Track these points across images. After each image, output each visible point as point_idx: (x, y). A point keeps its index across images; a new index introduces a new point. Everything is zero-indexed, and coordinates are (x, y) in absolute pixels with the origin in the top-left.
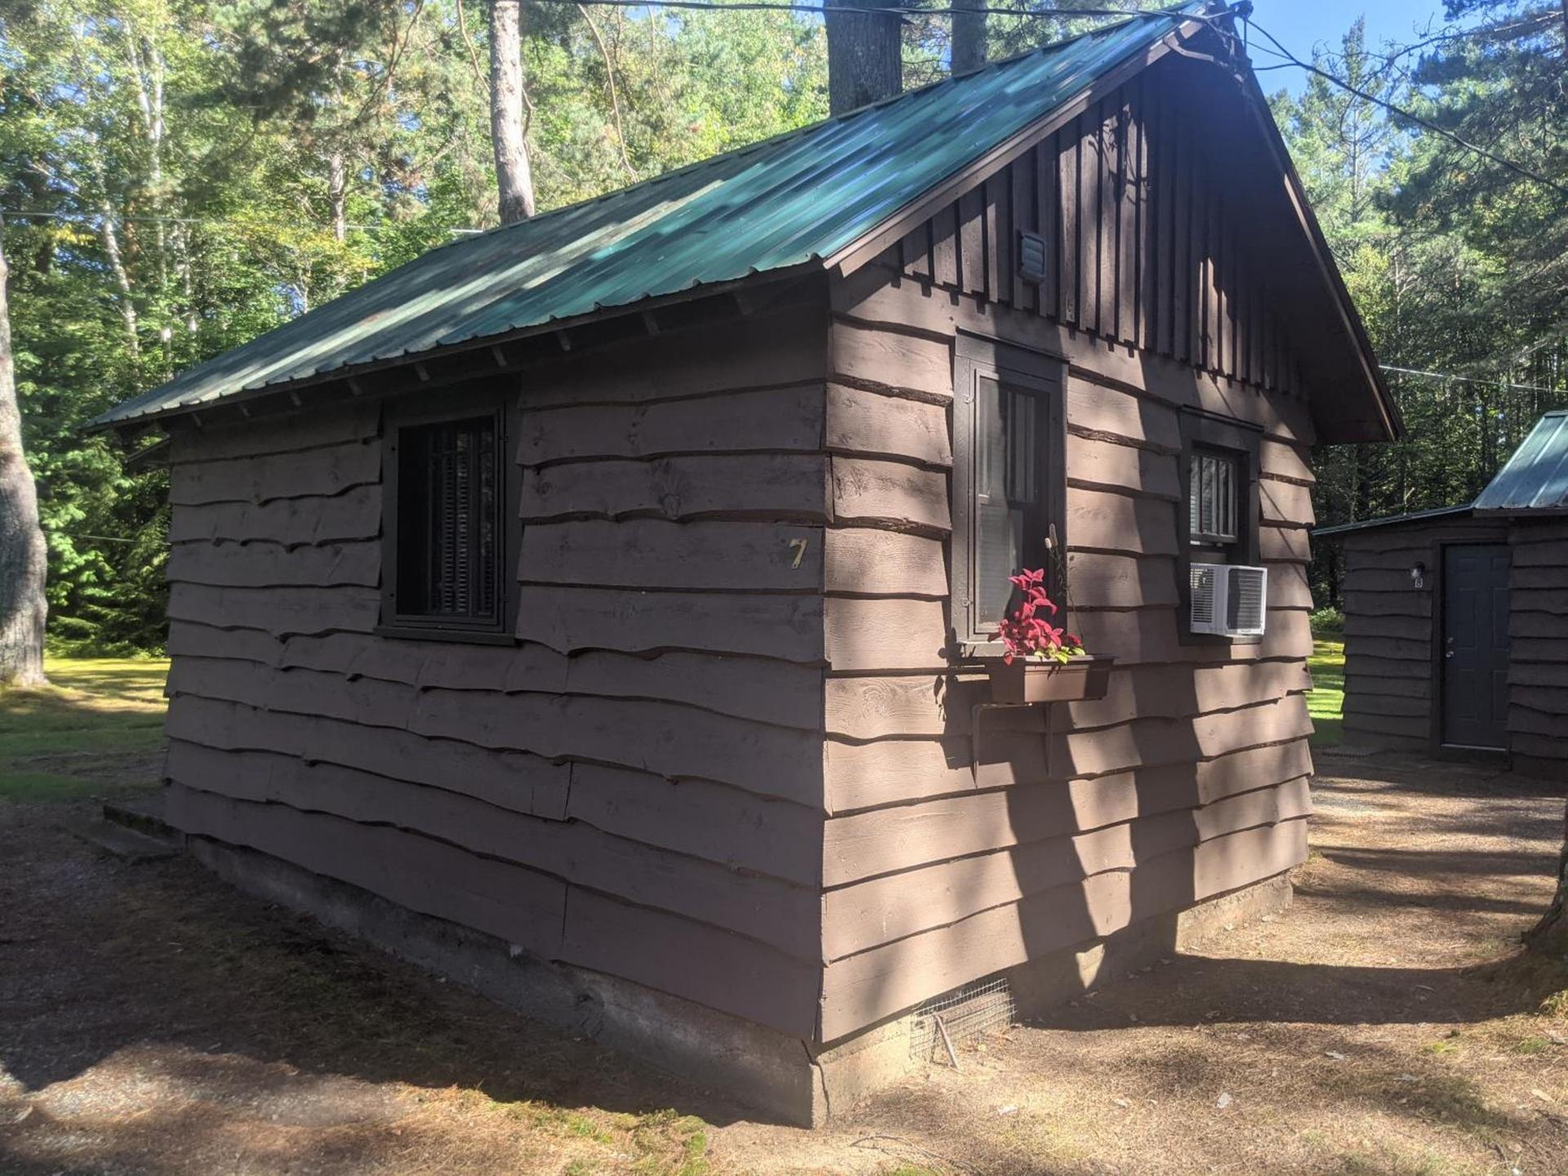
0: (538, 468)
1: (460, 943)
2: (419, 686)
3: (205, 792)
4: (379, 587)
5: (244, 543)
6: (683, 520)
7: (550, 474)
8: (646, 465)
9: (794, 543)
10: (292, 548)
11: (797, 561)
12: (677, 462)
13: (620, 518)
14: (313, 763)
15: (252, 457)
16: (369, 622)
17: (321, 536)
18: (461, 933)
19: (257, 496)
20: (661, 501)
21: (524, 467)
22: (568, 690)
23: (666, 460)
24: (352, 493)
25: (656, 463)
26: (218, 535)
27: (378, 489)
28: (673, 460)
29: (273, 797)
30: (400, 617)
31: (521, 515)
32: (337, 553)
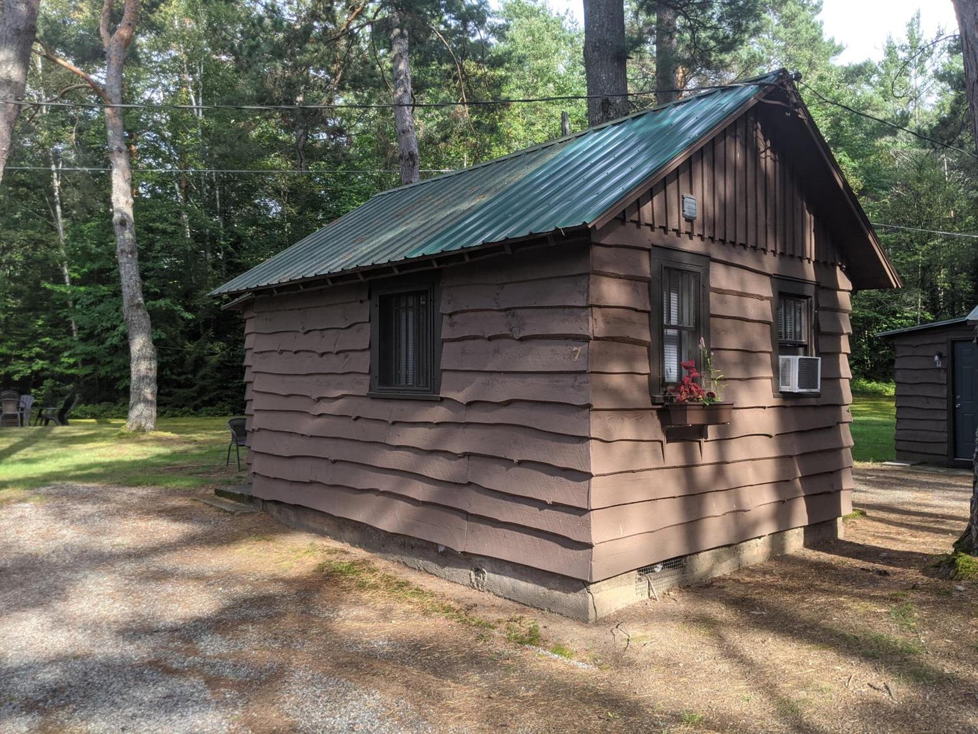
0: (450, 315)
1: (412, 547)
2: (390, 422)
3: (276, 479)
4: (369, 373)
5: (296, 352)
6: (522, 339)
7: (456, 318)
8: (503, 313)
9: (575, 349)
10: (322, 355)
11: (577, 357)
12: (519, 312)
13: (490, 339)
14: (335, 462)
15: (299, 309)
16: (364, 390)
17: (338, 348)
18: (413, 543)
19: (303, 328)
20: (511, 330)
21: (443, 314)
22: (466, 421)
23: (512, 311)
24: (354, 327)
25: (508, 312)
26: (281, 348)
27: (369, 325)
28: (516, 311)
29: (314, 479)
30: (380, 388)
31: (442, 337)
32: (347, 357)
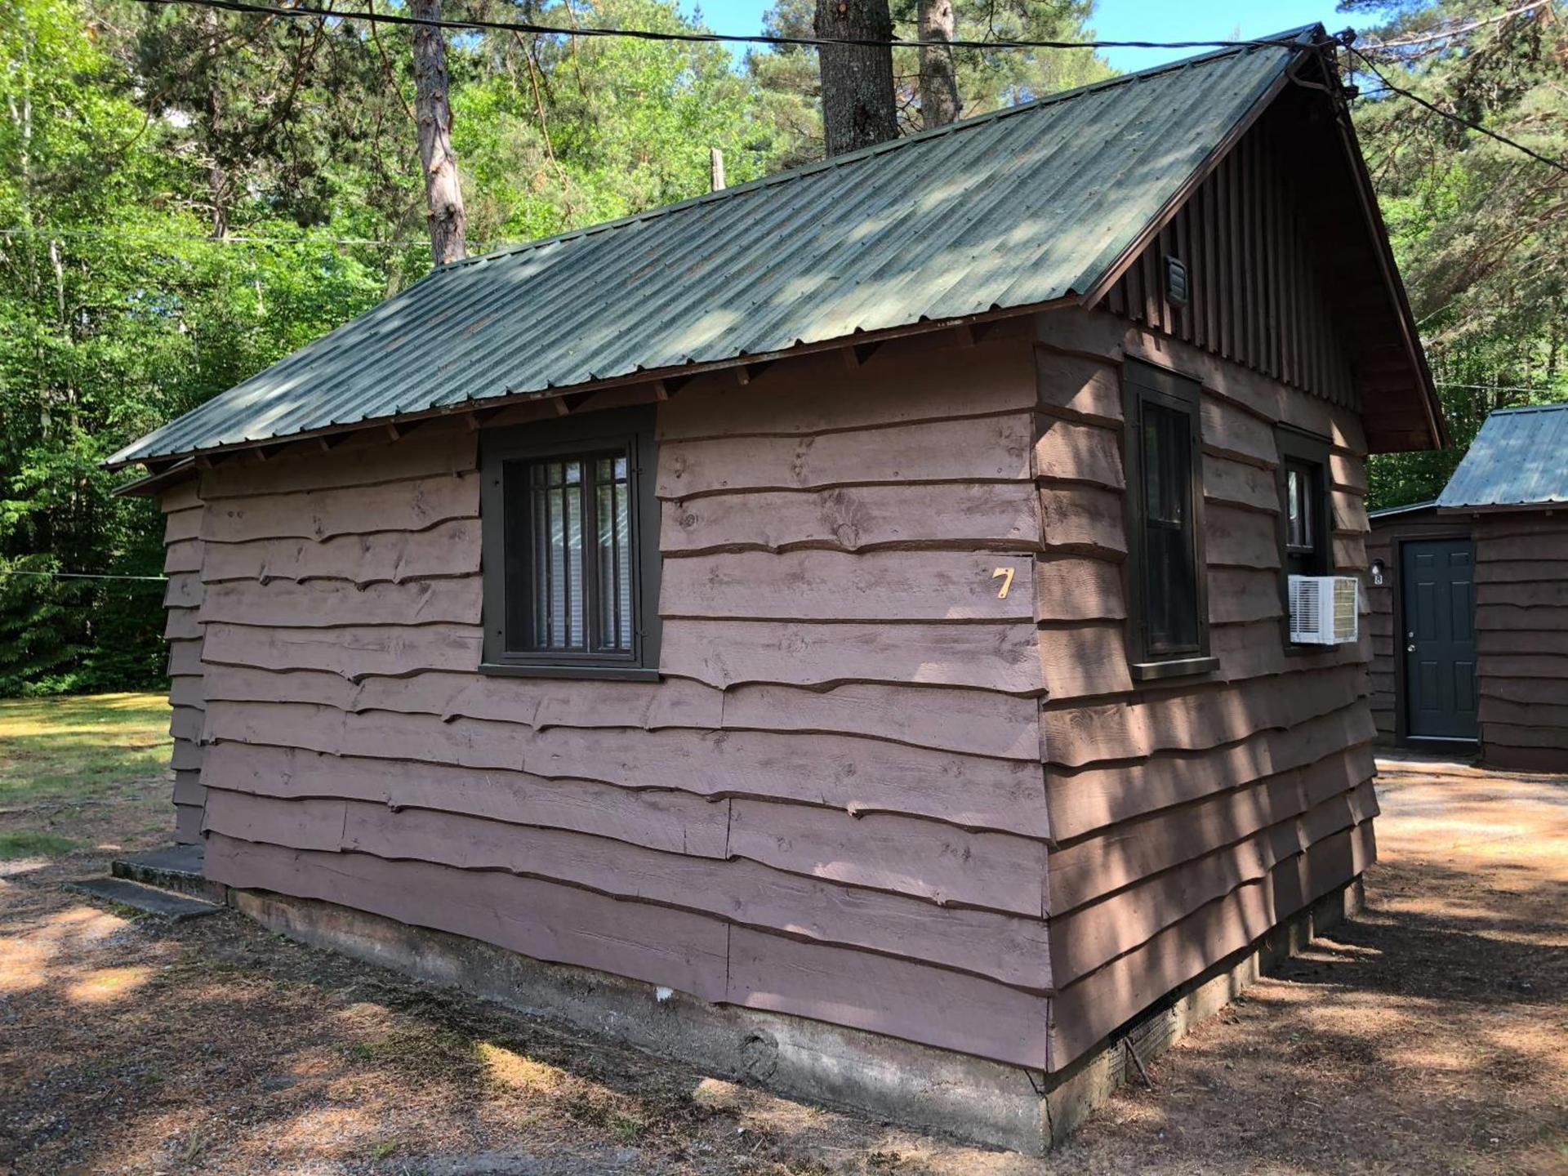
0: (681, 501)
1: (590, 990)
2: (537, 727)
3: (259, 843)
4: (481, 625)
5: (301, 582)
6: (861, 551)
7: (693, 507)
8: (814, 496)
9: (998, 572)
10: (365, 586)
11: (1004, 590)
12: (853, 492)
13: (781, 550)
14: (401, 809)
15: (309, 492)
16: (471, 659)
17: (404, 572)
18: (592, 979)
19: (319, 532)
20: (835, 532)
21: (661, 499)
22: (725, 725)
23: (837, 491)
24: (442, 527)
25: (826, 494)
26: (266, 573)
27: (479, 523)
28: (845, 491)
29: (351, 846)
30: (510, 654)
31: (662, 548)
32: (424, 590)
